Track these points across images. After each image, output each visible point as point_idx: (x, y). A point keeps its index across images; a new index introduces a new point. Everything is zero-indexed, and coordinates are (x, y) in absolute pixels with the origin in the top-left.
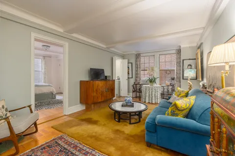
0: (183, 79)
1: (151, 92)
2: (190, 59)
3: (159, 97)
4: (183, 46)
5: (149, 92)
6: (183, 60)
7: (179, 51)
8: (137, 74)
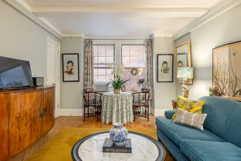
0: (158, 81)
1: (120, 105)
2: (165, 54)
3: (131, 113)
4: (157, 35)
5: (118, 105)
6: (158, 55)
7: (150, 43)
8: (86, 74)
